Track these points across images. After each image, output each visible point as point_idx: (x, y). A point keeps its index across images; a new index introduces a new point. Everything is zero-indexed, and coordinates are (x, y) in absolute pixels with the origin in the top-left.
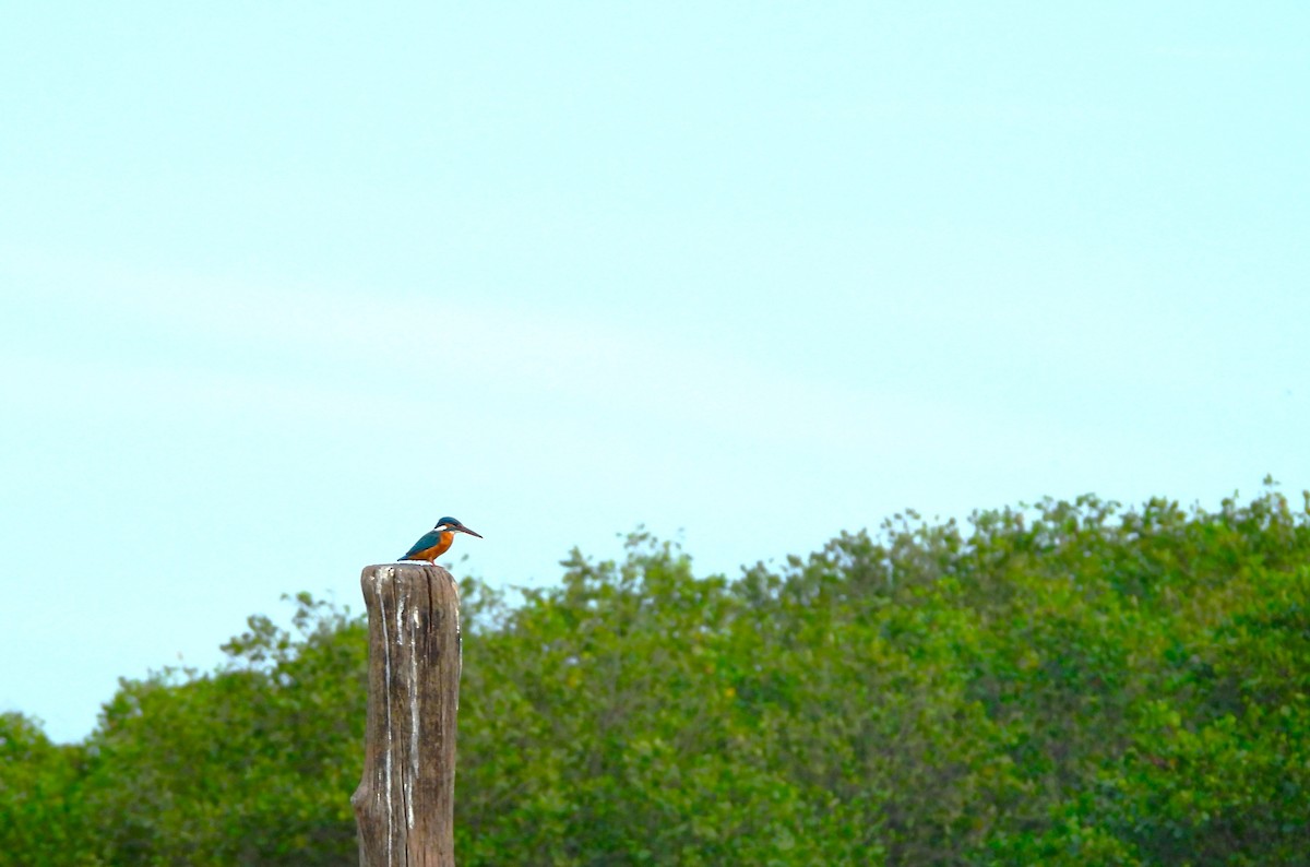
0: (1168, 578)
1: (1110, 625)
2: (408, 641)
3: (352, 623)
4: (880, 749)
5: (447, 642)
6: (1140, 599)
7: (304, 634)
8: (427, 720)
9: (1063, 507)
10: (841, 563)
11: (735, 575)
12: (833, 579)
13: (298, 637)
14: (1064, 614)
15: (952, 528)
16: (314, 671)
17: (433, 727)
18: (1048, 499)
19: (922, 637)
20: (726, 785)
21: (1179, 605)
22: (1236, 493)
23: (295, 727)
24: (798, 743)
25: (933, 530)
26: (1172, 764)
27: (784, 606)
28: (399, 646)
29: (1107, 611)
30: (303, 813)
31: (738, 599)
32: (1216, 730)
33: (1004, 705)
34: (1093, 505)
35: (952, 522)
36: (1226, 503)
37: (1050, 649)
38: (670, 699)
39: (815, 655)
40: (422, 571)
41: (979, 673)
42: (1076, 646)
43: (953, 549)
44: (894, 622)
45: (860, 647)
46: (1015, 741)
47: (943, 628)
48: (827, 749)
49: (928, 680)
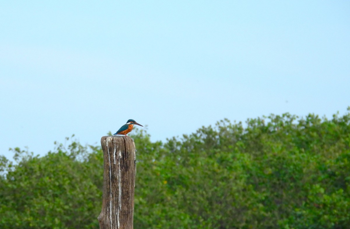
0: (315, 142)
1: (296, 159)
2: (117, 163)
3: (34, 158)
4: (217, 202)
5: (131, 163)
6: (305, 149)
7: (17, 162)
8: (124, 190)
9: (278, 118)
10: (202, 137)
11: (165, 142)
12: (199, 143)
13: (15, 163)
14: (280, 155)
15: (240, 125)
16: (21, 175)
17: (126, 193)
18: (273, 115)
19: (232, 163)
20: (164, 214)
21: (319, 151)
22: (338, 112)
23: (14, 195)
24: (190, 200)
25: (233, 126)
26: (321, 206)
27: (182, 152)
28: (114, 164)
29: (295, 153)
30: (17, 224)
31: (166, 150)
32: (336, 194)
33: (260, 186)
34: (288, 117)
35: (240, 123)
36: (334, 116)
37: (276, 167)
38: (145, 185)
39: (194, 169)
40: (122, 138)
41: (251, 175)
42: (285, 166)
43: (241, 133)
44: (221, 157)
45: (210, 166)
46: (263, 198)
47: (238, 160)
48: (199, 202)
49: (233, 177)
